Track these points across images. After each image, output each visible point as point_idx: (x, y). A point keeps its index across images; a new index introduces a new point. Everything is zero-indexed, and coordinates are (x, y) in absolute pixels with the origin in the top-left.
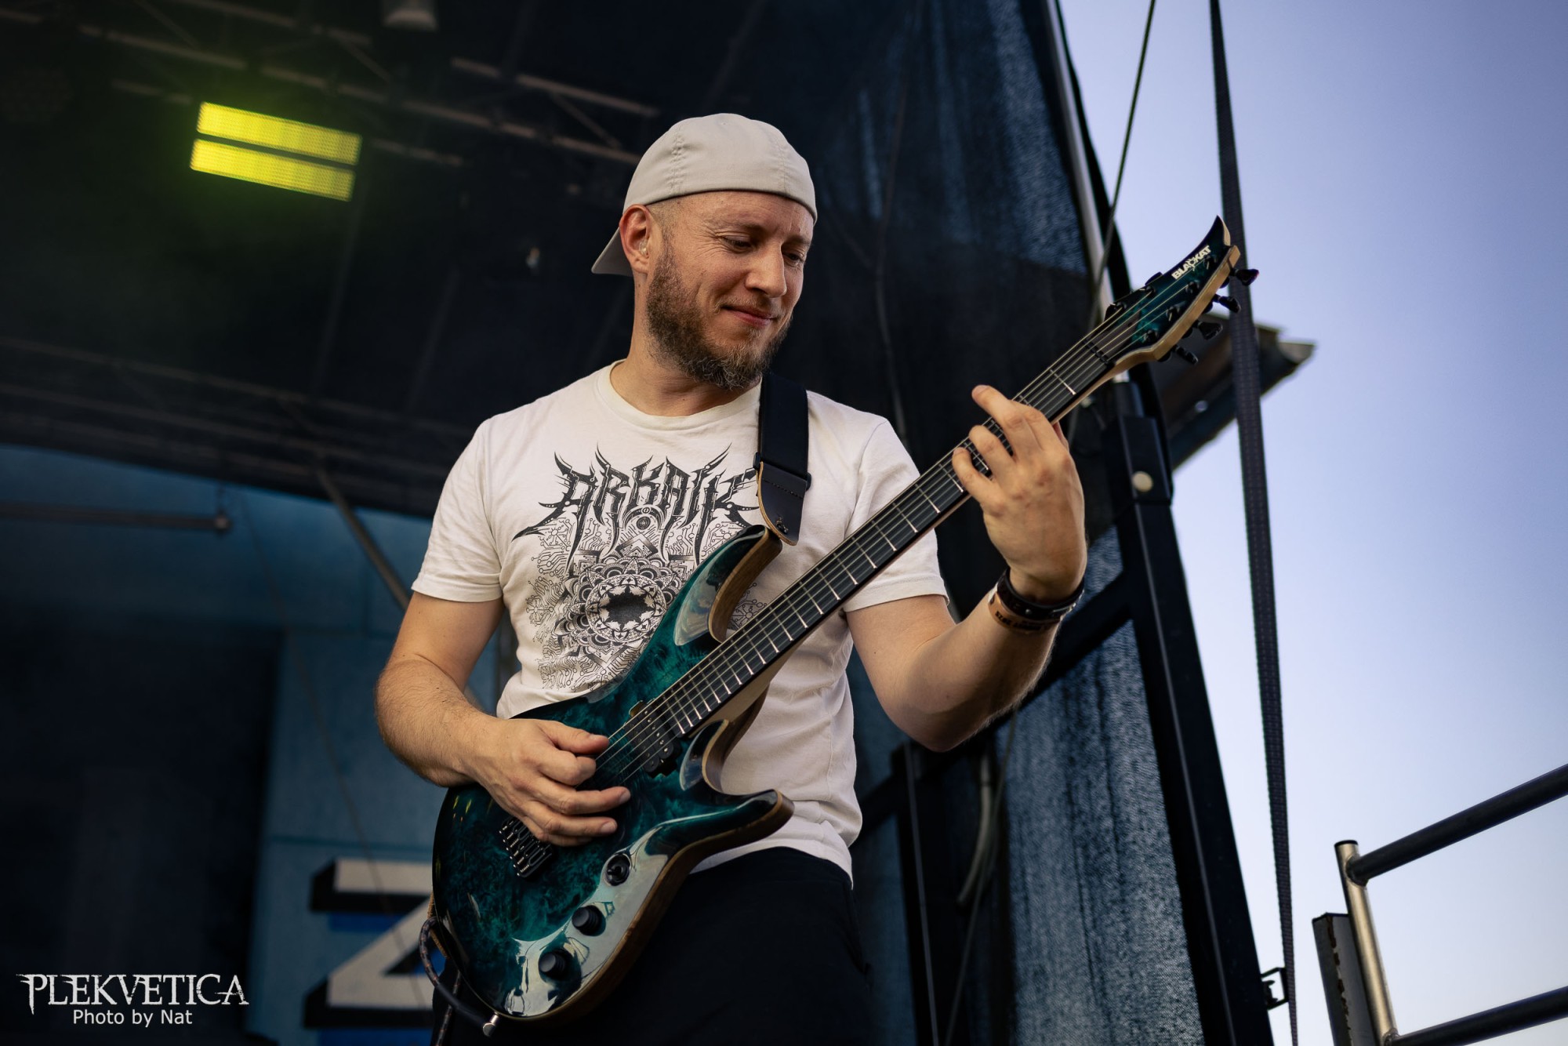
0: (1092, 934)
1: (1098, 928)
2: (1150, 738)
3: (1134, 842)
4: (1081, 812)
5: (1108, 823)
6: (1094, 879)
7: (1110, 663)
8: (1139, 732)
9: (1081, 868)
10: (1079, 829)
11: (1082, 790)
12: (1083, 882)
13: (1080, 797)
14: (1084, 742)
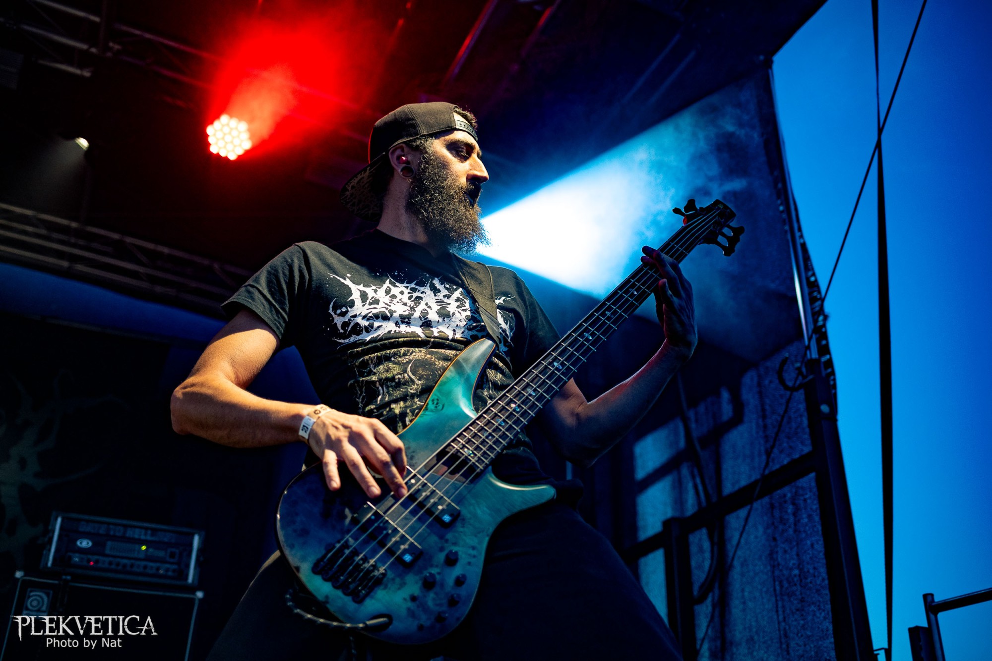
0: (783, 624)
1: (786, 621)
2: (820, 532)
3: (811, 583)
4: (779, 564)
5: (796, 572)
6: (785, 598)
7: (802, 495)
8: (815, 529)
9: (778, 592)
10: (777, 573)
11: (780, 554)
12: (778, 598)
13: (779, 556)
14: (783, 531)
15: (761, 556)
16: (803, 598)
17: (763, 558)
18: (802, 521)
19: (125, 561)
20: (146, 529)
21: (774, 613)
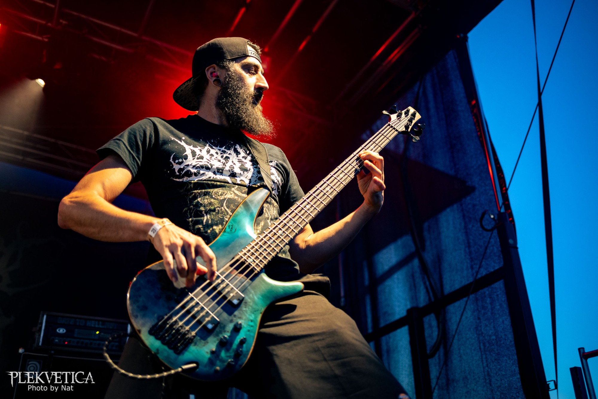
0: (486, 368)
1: (489, 367)
3: (503, 343)
4: (482, 333)
5: (494, 337)
6: (487, 352)
7: (495, 292)
8: (505, 312)
9: (482, 349)
10: (481, 338)
12: (483, 353)
13: (482, 328)
14: (484, 314)
15: (470, 329)
16: (498, 352)
17: (472, 330)
18: (496, 307)
19: (87, 341)
20: (99, 321)
21: (480, 362)
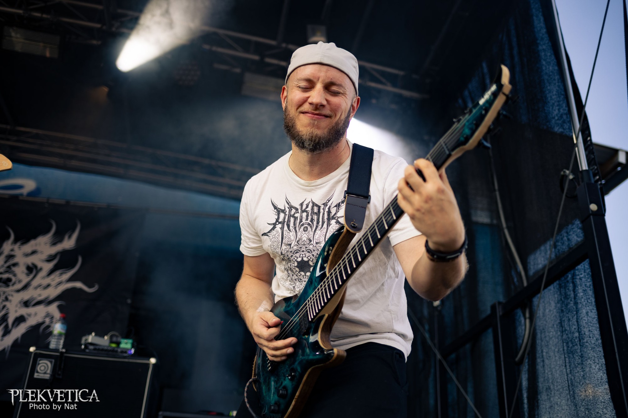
0: (570, 375)
1: (572, 373)
2: (594, 303)
3: (587, 342)
4: (566, 330)
5: (577, 334)
6: (571, 355)
7: (578, 275)
8: (589, 301)
9: (565, 351)
10: (565, 336)
11: (566, 322)
12: (566, 356)
13: (565, 324)
14: (567, 304)
15: (553, 325)
16: (582, 354)
17: (555, 326)
18: (579, 295)
21: (563, 367)
